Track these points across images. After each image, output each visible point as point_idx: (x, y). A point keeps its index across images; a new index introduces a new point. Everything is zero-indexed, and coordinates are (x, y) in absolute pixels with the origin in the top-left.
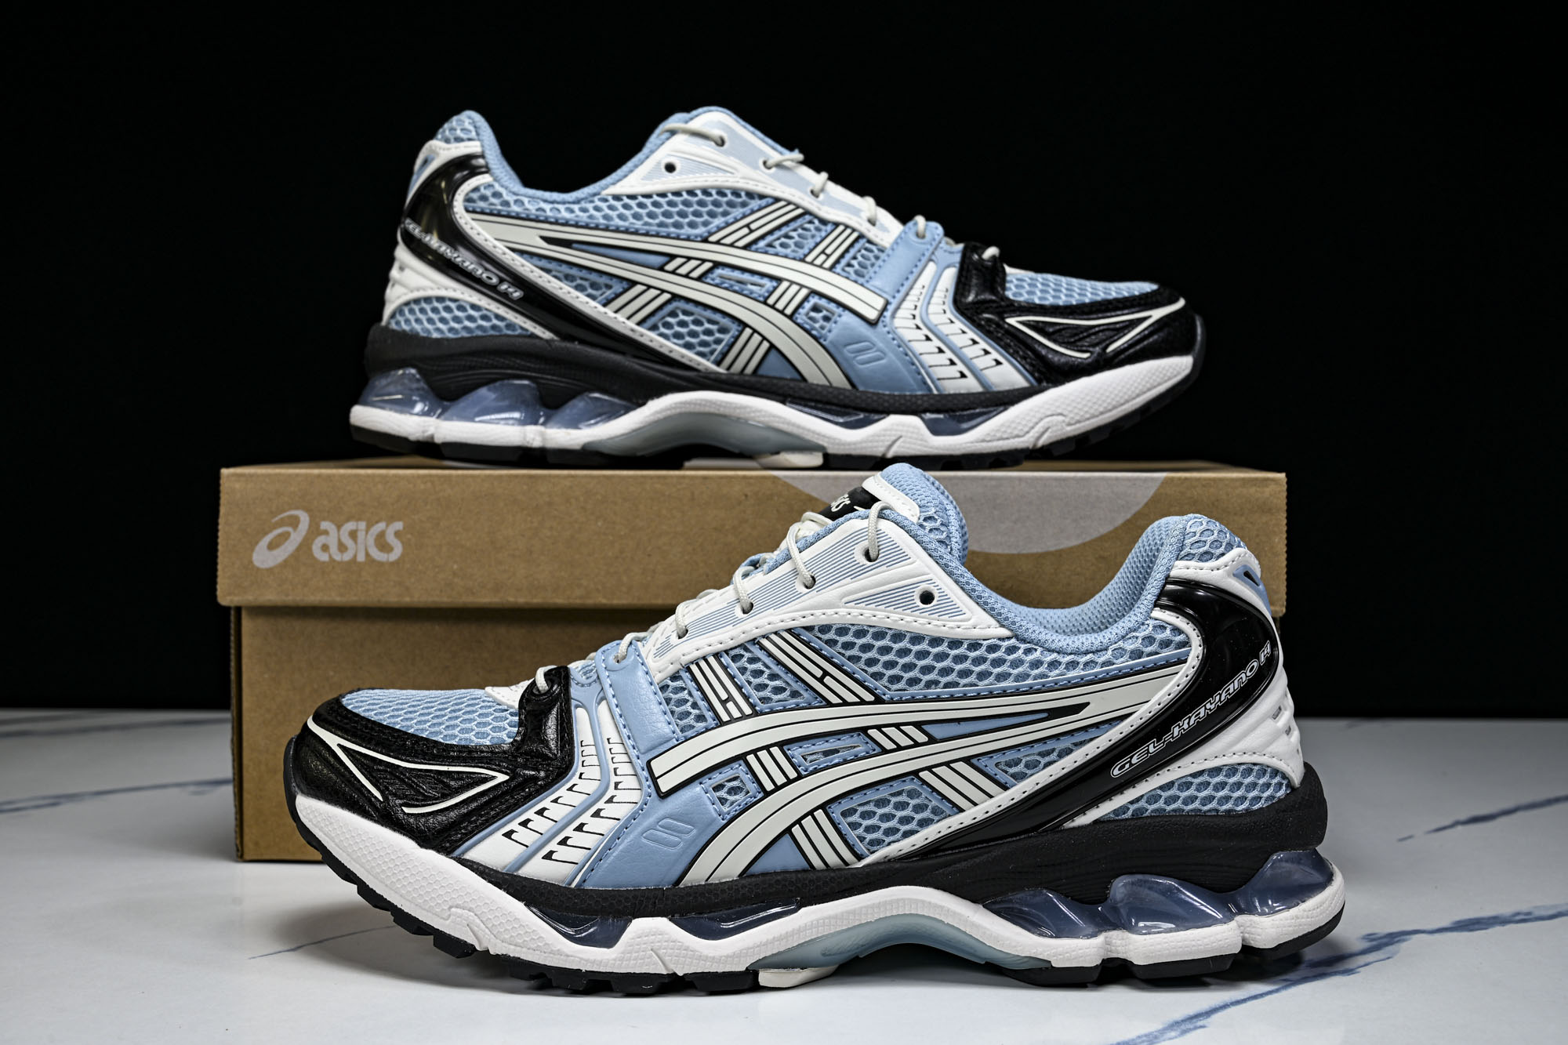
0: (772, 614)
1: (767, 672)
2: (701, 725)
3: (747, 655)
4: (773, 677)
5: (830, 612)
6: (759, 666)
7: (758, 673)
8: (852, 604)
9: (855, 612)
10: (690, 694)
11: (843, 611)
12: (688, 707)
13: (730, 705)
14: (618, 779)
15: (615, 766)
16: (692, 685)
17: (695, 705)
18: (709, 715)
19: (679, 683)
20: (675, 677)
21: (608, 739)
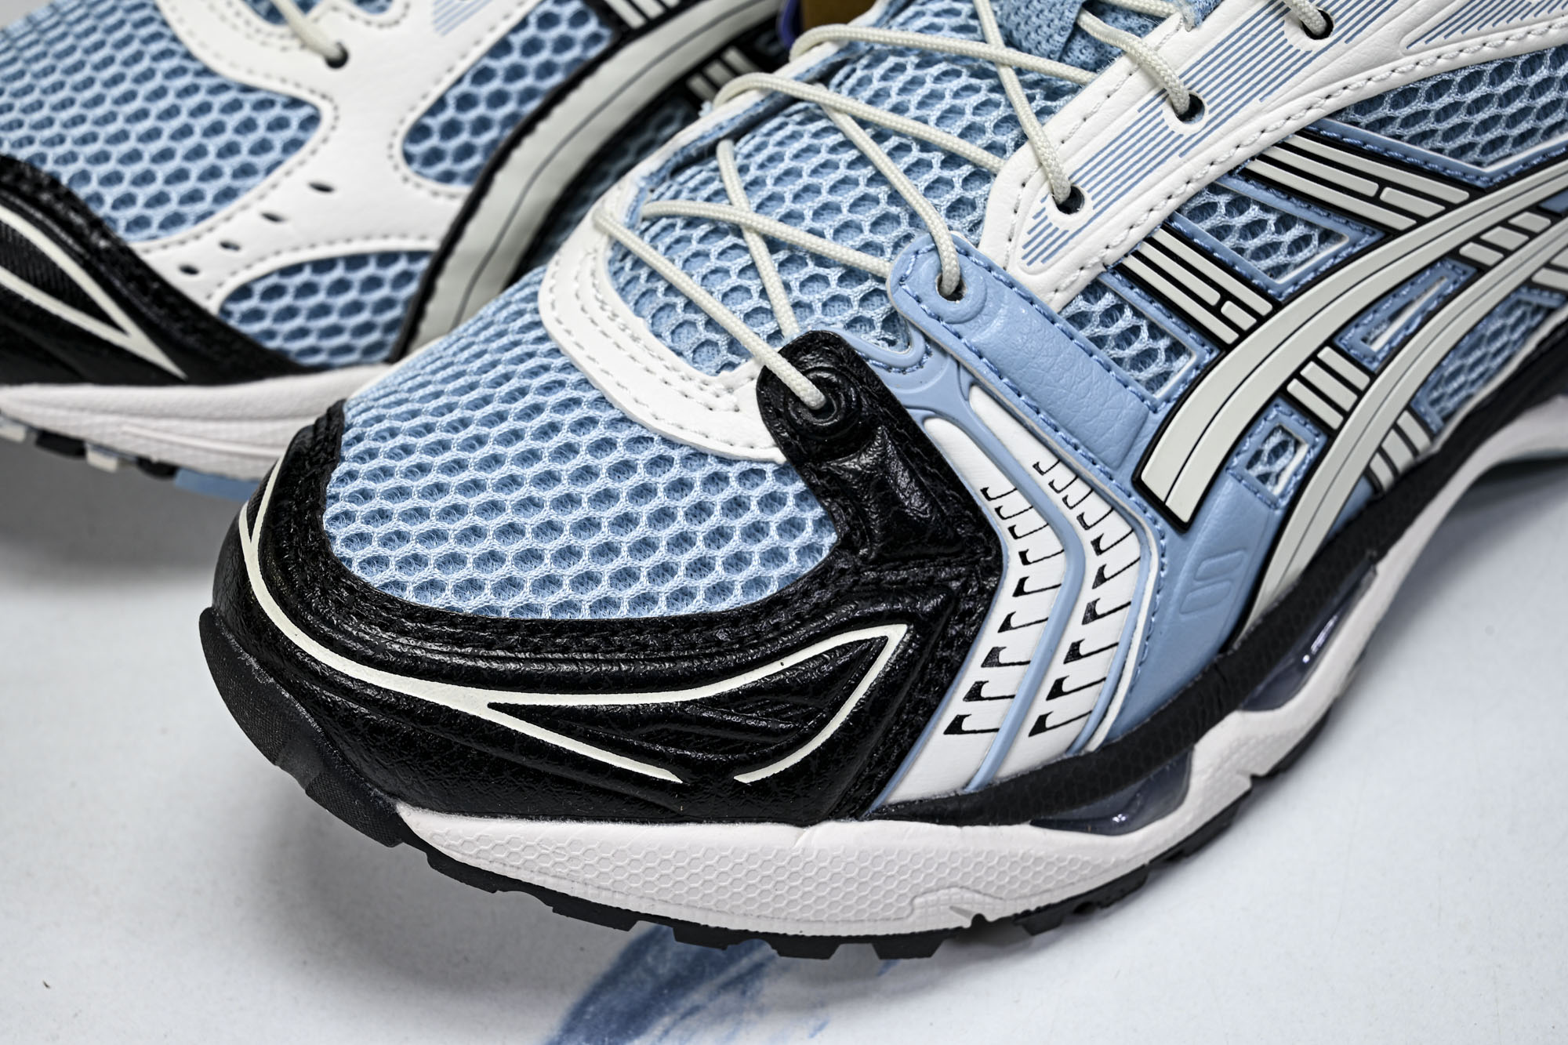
0: (1259, 112)
1: (1272, 218)
2: (1184, 366)
3: (1223, 200)
4: (1285, 222)
5: (1381, 71)
6: (1253, 213)
7: (1253, 229)
8: (1421, 43)
9: (1428, 56)
10: (1138, 313)
11: (1406, 62)
12: (1143, 341)
13: (1228, 309)
14: (1093, 534)
15: (1077, 511)
16: (1133, 295)
17: (1156, 331)
18: (1189, 339)
19: (1108, 300)
20: (1094, 289)
21: (1036, 466)
